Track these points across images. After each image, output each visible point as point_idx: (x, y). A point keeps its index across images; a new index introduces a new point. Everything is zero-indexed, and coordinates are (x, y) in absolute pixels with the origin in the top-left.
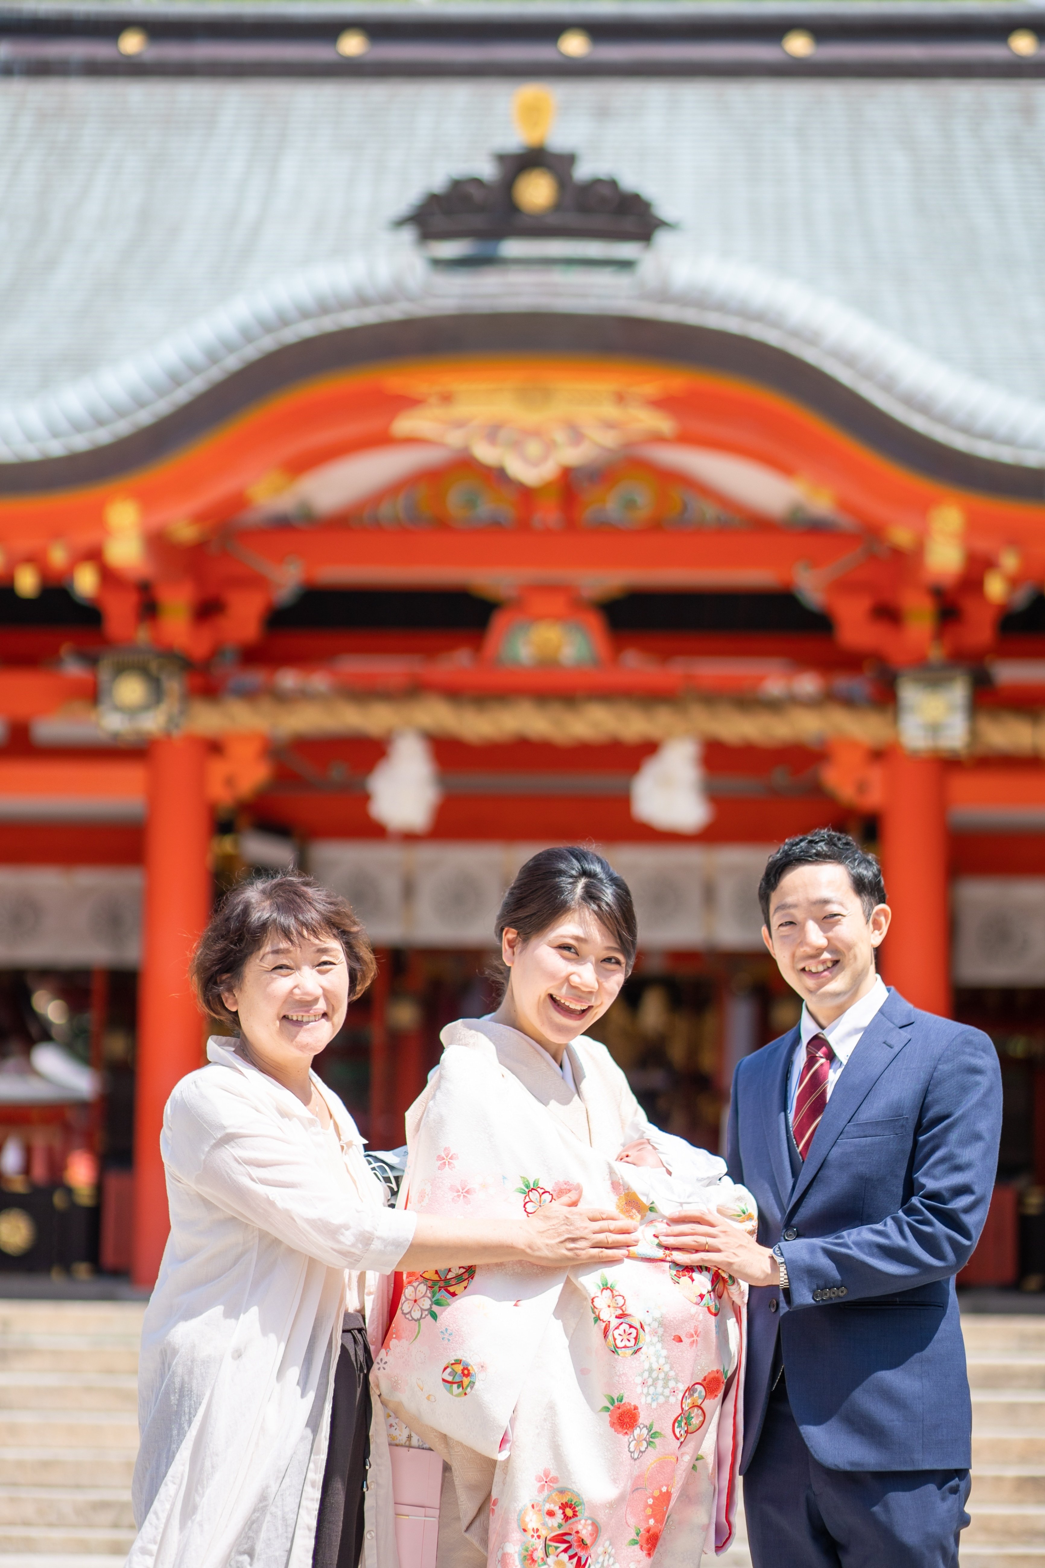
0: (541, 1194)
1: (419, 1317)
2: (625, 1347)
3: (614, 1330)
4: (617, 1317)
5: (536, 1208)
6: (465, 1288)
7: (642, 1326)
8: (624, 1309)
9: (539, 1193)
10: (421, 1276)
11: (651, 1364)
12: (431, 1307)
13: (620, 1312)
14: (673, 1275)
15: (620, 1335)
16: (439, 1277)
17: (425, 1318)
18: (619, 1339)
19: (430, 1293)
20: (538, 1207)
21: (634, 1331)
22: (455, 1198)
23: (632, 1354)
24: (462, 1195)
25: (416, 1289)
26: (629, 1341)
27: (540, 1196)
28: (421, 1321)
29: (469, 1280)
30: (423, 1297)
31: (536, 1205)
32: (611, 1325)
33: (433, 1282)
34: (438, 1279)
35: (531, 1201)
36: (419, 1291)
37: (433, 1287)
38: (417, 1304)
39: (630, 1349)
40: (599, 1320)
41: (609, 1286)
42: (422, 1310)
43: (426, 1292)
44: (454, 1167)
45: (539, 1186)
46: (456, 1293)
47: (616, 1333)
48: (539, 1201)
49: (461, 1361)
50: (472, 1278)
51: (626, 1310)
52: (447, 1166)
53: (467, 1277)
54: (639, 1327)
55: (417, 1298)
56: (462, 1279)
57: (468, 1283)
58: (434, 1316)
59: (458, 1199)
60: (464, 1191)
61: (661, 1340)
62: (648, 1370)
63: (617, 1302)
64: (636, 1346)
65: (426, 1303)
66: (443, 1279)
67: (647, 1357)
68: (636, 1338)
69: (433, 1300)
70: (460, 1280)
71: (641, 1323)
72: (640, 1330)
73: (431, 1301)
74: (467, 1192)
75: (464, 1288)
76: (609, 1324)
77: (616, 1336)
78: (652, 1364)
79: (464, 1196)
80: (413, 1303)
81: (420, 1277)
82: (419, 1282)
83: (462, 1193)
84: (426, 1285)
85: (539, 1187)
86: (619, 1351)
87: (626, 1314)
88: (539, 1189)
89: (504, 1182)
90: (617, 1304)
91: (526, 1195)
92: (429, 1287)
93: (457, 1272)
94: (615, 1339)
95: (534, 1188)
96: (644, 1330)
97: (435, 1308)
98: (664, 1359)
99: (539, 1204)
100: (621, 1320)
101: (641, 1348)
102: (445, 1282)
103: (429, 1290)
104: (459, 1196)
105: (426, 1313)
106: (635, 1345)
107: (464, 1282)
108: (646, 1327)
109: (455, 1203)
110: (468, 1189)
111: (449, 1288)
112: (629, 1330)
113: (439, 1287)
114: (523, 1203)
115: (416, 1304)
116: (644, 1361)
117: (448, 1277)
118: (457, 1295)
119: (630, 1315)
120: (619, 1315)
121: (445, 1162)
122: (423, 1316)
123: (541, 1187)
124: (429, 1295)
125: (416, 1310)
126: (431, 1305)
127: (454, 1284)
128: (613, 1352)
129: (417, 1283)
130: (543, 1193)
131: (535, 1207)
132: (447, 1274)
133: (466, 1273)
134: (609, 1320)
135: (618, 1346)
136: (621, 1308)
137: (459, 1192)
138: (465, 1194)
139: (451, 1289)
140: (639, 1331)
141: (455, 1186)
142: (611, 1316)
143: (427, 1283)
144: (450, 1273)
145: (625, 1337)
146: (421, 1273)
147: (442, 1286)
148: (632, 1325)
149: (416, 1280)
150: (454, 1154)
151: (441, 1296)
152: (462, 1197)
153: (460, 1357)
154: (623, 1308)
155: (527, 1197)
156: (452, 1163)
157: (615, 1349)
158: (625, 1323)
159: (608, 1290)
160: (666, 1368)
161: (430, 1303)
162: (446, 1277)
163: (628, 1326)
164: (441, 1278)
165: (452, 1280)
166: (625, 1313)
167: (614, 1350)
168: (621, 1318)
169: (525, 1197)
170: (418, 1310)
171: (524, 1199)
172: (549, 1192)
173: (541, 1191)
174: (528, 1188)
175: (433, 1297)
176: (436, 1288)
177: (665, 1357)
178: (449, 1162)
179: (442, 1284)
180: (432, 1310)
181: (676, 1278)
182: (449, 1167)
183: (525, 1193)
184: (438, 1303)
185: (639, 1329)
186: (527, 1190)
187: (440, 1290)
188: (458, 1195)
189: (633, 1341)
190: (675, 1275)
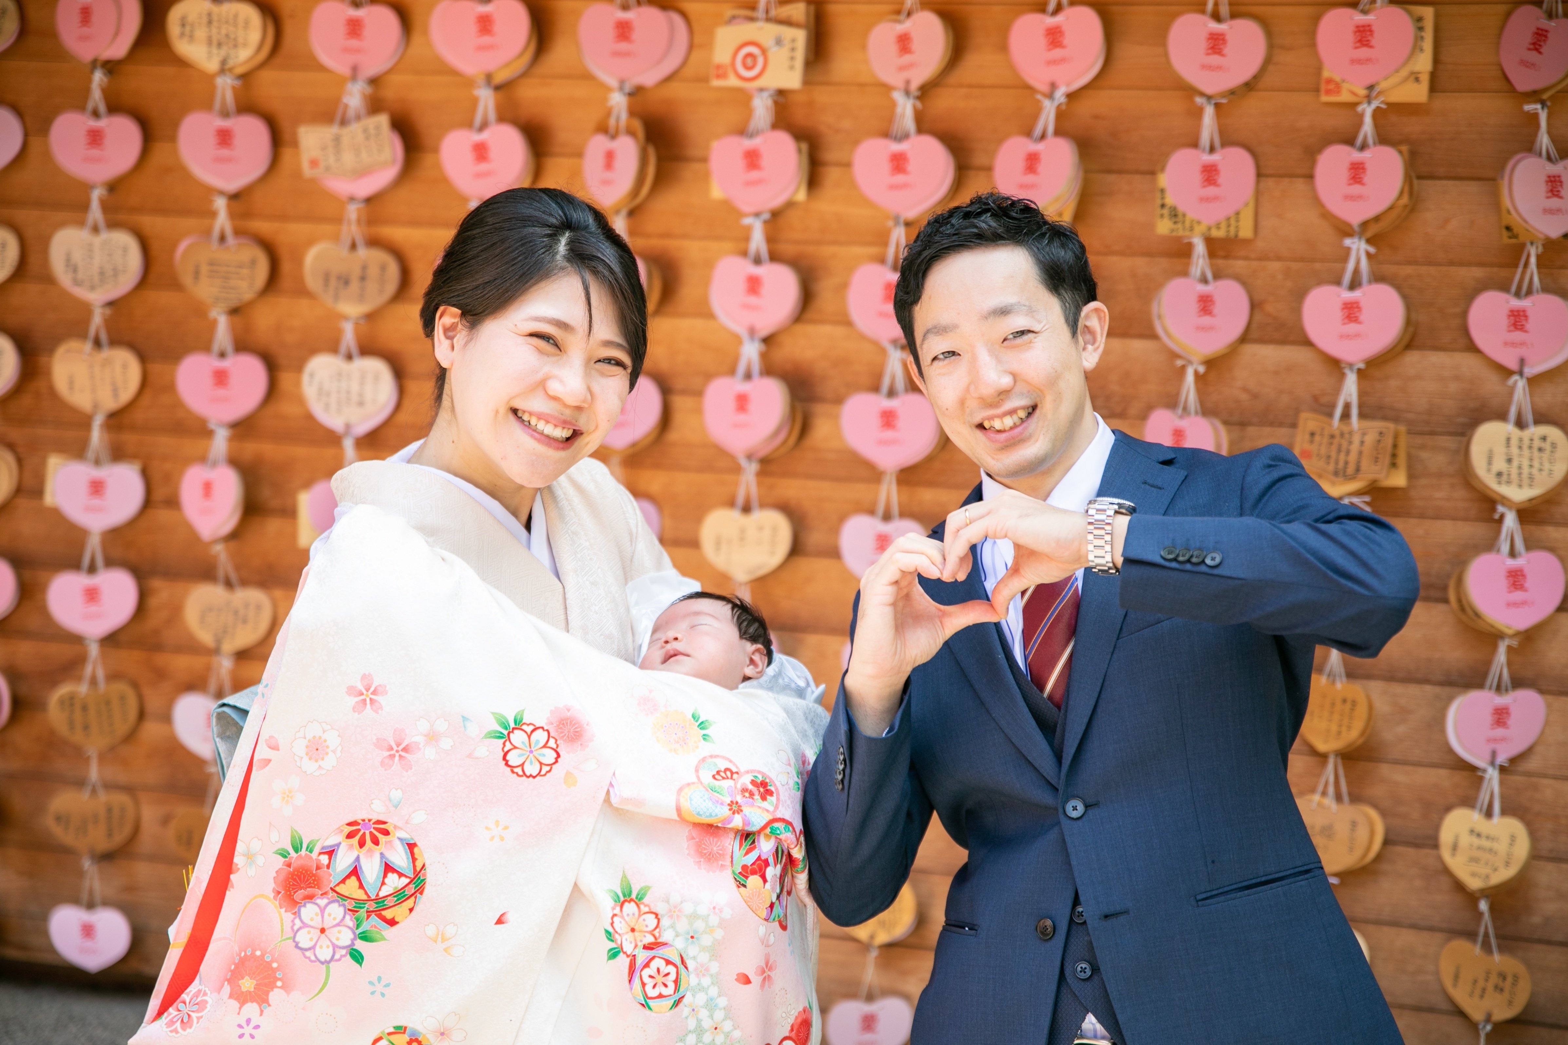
0: (529, 733)
1: (328, 958)
2: (661, 996)
3: (642, 970)
4: (645, 947)
5: (526, 756)
6: (411, 910)
7: (683, 961)
8: (657, 935)
9: (526, 732)
10: (331, 889)
11: (699, 1021)
12: (353, 944)
13: (650, 939)
14: (737, 872)
15: (651, 977)
16: (366, 893)
17: (339, 960)
18: (650, 983)
19: (351, 920)
20: (528, 753)
21: (671, 969)
22: (386, 761)
23: (671, 1008)
24: (397, 755)
25: (322, 910)
26: (666, 986)
27: (529, 737)
28: (332, 964)
29: (416, 897)
30: (338, 925)
31: (524, 752)
32: (637, 961)
33: (356, 903)
34: (365, 897)
35: (515, 748)
36: (330, 915)
37: (357, 911)
38: (326, 936)
39: (669, 1000)
40: (621, 953)
41: (634, 896)
42: (335, 947)
43: (344, 917)
44: (381, 708)
45: (524, 721)
46: (397, 919)
47: (646, 972)
48: (528, 744)
49: (405, 1028)
50: (421, 893)
51: (660, 936)
52: (368, 706)
53: (413, 891)
54: (678, 962)
55: (326, 927)
56: (404, 896)
57: (415, 903)
58: (357, 957)
59: (391, 762)
60: (401, 747)
61: (717, 983)
62: (694, 1031)
63: (646, 923)
64: (676, 994)
65: (345, 937)
66: (373, 897)
67: (693, 1010)
68: (676, 982)
69: (358, 932)
70: (402, 897)
71: (681, 956)
72: (681, 967)
73: (354, 933)
74: (405, 750)
75: (408, 911)
76: (635, 959)
77: (646, 979)
78: (702, 1020)
79: (400, 756)
80: (319, 933)
81: (331, 891)
82: (328, 899)
83: (397, 751)
84: (344, 905)
85: (524, 724)
86: (651, 1003)
87: (661, 943)
88: (524, 727)
89: (465, 727)
90: (647, 926)
91: (504, 740)
92: (349, 910)
93: (396, 885)
94: (644, 984)
95: (517, 727)
96: (686, 968)
97: (360, 945)
98: (723, 1011)
99: (529, 749)
100: (651, 953)
101: (683, 997)
102: (376, 903)
103: (350, 915)
104: (392, 757)
105: (344, 952)
106: (674, 993)
107: (408, 901)
108: (690, 963)
109: (385, 770)
110: (407, 745)
111: (384, 913)
112: (665, 969)
113: (367, 912)
114: (502, 754)
115: (323, 935)
116: (687, 1018)
117: (381, 894)
118: (398, 923)
119: (666, 944)
120: (649, 944)
121: (365, 700)
122: (337, 957)
123: (528, 723)
124: (351, 924)
125: (325, 946)
126: (353, 940)
127: (391, 905)
128: (643, 1005)
129: (325, 901)
130: (533, 731)
131: (523, 755)
132: (380, 890)
133: (410, 886)
134: (634, 954)
135: (650, 995)
136: (651, 933)
137: (392, 749)
138: (403, 754)
139: (388, 914)
140: (679, 969)
141: (385, 740)
142: (636, 946)
143: (346, 903)
144: (384, 887)
145: (659, 979)
146: (332, 885)
147: (372, 909)
148: (670, 959)
149: (322, 895)
150: (380, 685)
151: (372, 927)
152: (397, 758)
153: (403, 1023)
154: (656, 933)
155: (508, 743)
156: (376, 701)
157: (645, 1001)
158: (659, 957)
159: (633, 904)
160: (727, 1026)
161: (352, 936)
162: (377, 895)
163: (663, 962)
164: (369, 896)
165: (389, 898)
166: (659, 941)
167: (644, 1003)
168: (652, 949)
169: (504, 744)
170: (328, 947)
171: (502, 746)
172: (543, 728)
173: (529, 729)
174: (506, 729)
175: (358, 927)
176: (363, 913)
177: (725, 1008)
178: (371, 699)
179: (373, 906)
180: (354, 947)
181: (741, 879)
182: (372, 709)
183: (502, 738)
184: (365, 937)
185: (679, 966)
186: (506, 732)
187: (368, 917)
188: (390, 755)
189: (671, 986)
190: (740, 873)
